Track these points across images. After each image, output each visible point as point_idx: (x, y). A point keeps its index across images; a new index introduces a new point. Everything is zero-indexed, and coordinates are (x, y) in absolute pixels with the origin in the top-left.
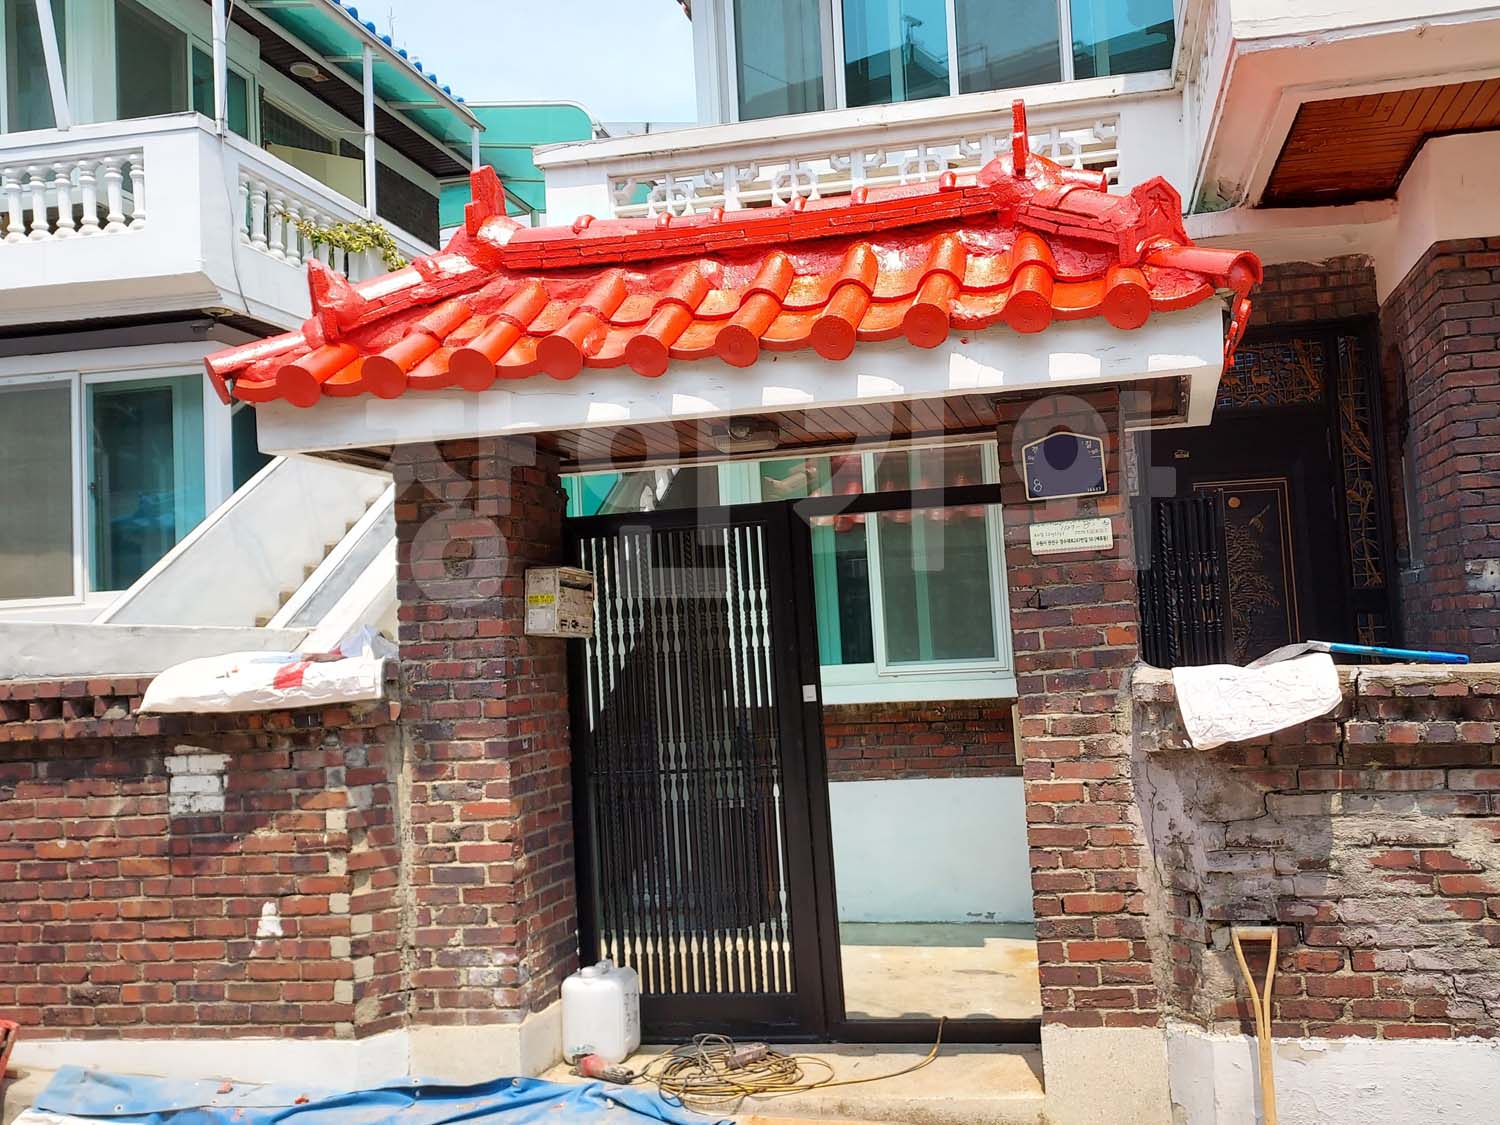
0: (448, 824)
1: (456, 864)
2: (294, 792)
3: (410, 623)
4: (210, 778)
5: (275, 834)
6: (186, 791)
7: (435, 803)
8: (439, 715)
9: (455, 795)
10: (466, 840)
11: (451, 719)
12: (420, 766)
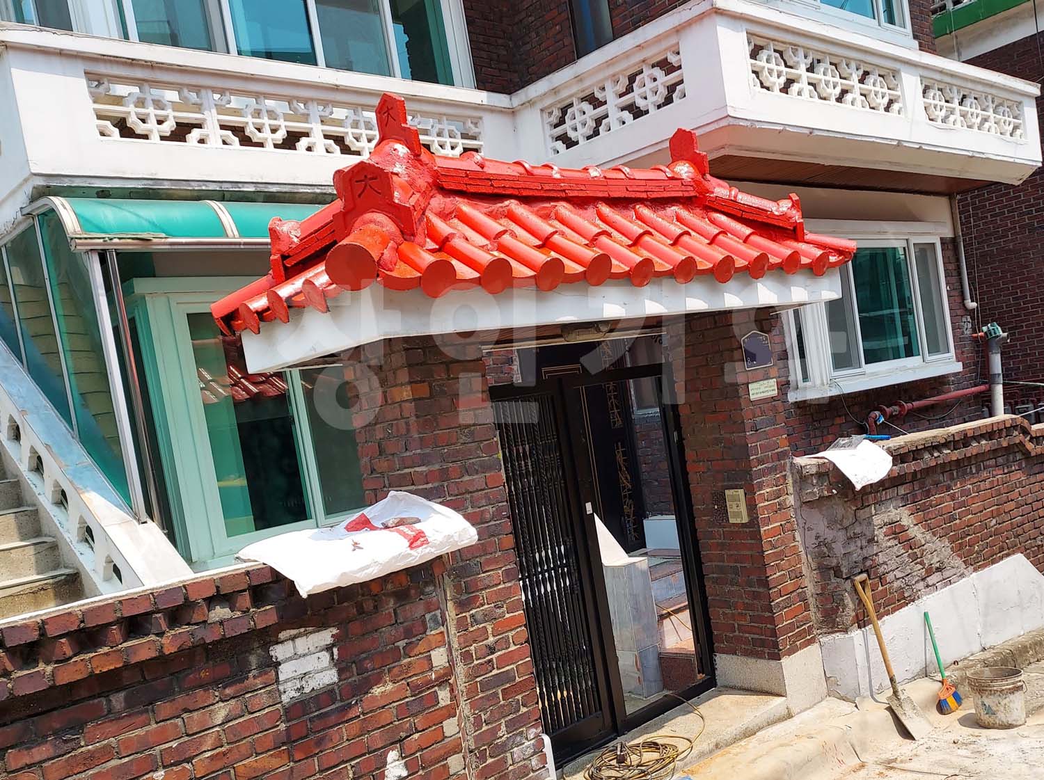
0: (485, 641)
1: (495, 672)
2: (401, 644)
3: (436, 484)
4: (320, 654)
5: (390, 687)
6: (296, 674)
7: (474, 628)
8: (469, 556)
9: (488, 617)
10: (499, 650)
11: (477, 557)
12: (460, 601)
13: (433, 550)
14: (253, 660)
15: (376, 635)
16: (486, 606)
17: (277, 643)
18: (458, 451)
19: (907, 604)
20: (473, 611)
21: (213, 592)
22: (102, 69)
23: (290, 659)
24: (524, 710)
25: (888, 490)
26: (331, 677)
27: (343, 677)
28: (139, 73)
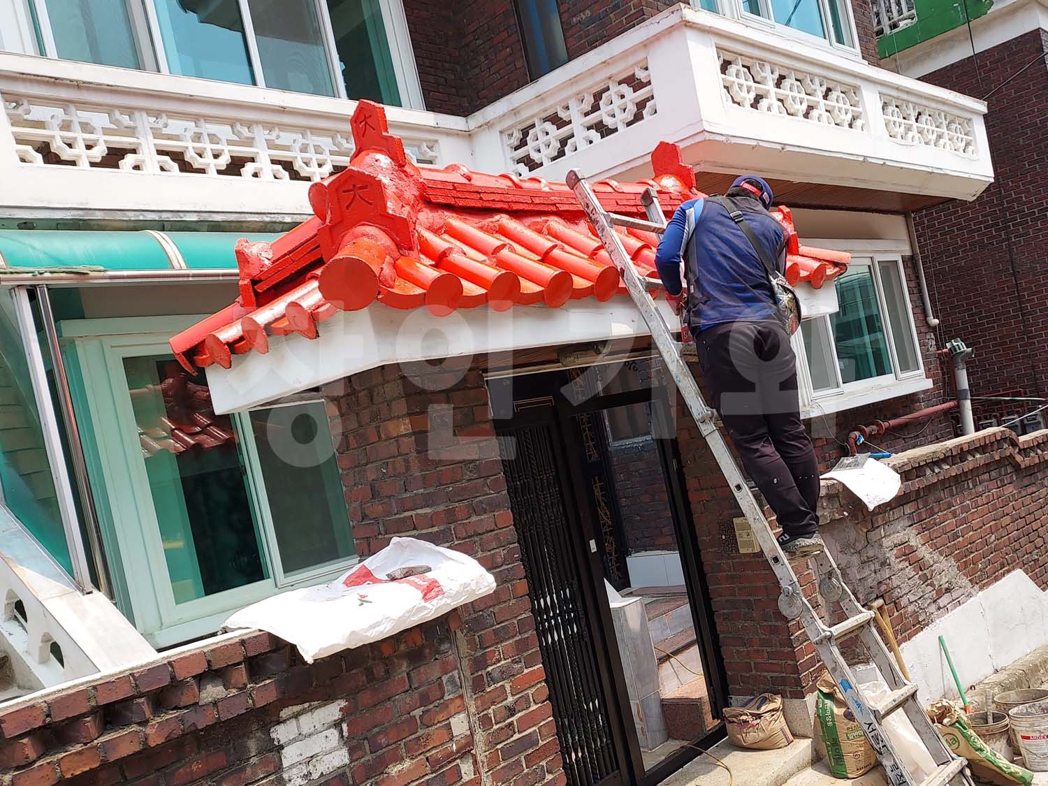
0: (504, 703)
1: (516, 736)
2: (417, 713)
3: (442, 528)
4: (328, 733)
5: (407, 764)
6: (301, 758)
7: (492, 688)
8: (482, 606)
9: (506, 674)
10: (519, 711)
11: (490, 607)
12: (475, 658)
13: (449, 601)
14: (252, 745)
15: (389, 704)
16: (503, 662)
17: (279, 723)
18: (463, 489)
19: (922, 629)
20: (490, 669)
21: (203, 668)
22: (21, 88)
23: (295, 740)
24: (549, 777)
25: (895, 510)
26: (340, 758)
27: (355, 757)
28: (63, 94)
